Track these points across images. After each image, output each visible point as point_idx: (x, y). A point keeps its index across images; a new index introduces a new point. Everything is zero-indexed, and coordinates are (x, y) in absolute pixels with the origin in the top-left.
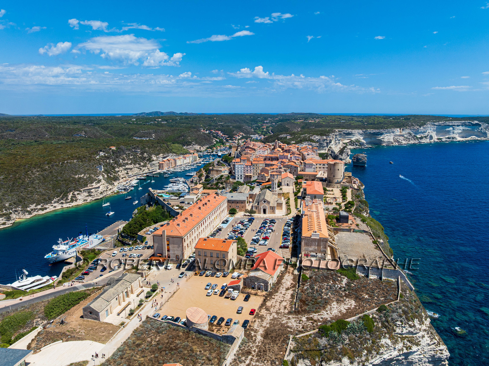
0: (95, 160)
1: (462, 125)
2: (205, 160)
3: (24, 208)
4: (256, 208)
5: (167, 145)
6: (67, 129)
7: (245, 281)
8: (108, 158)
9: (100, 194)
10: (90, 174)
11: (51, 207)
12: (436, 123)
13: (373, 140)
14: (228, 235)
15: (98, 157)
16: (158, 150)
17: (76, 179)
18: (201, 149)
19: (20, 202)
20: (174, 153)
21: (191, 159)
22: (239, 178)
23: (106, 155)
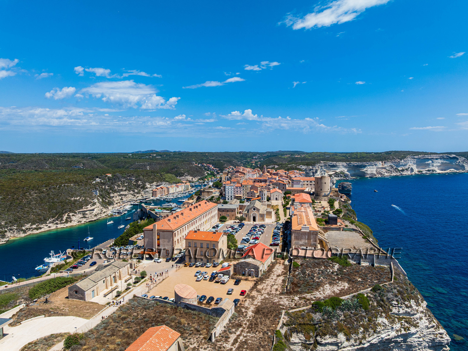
0: (91, 185)
1: (441, 159)
2: (197, 189)
3: (19, 227)
5: (161, 174)
6: (66, 161)
7: (235, 267)
8: (104, 184)
9: (95, 216)
10: (85, 197)
11: (46, 227)
12: (415, 157)
13: (357, 172)
15: (94, 182)
16: (152, 179)
17: (72, 201)
18: (193, 180)
19: (16, 221)
20: (167, 181)
21: (183, 187)
22: (230, 199)
23: (102, 181)
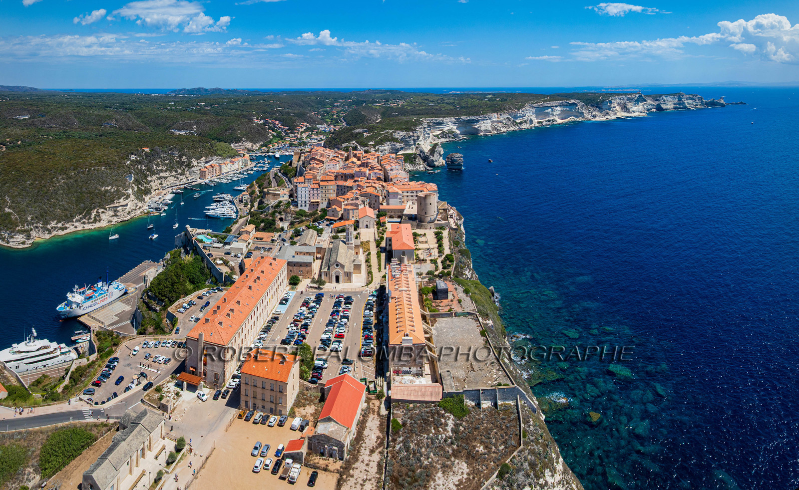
0: (125, 167)
4: (326, 274)
5: (211, 144)
7: (310, 442)
8: (140, 163)
14: (288, 328)
15: (128, 162)
16: (199, 153)
20: (219, 155)
22: (303, 205)
23: (138, 159)
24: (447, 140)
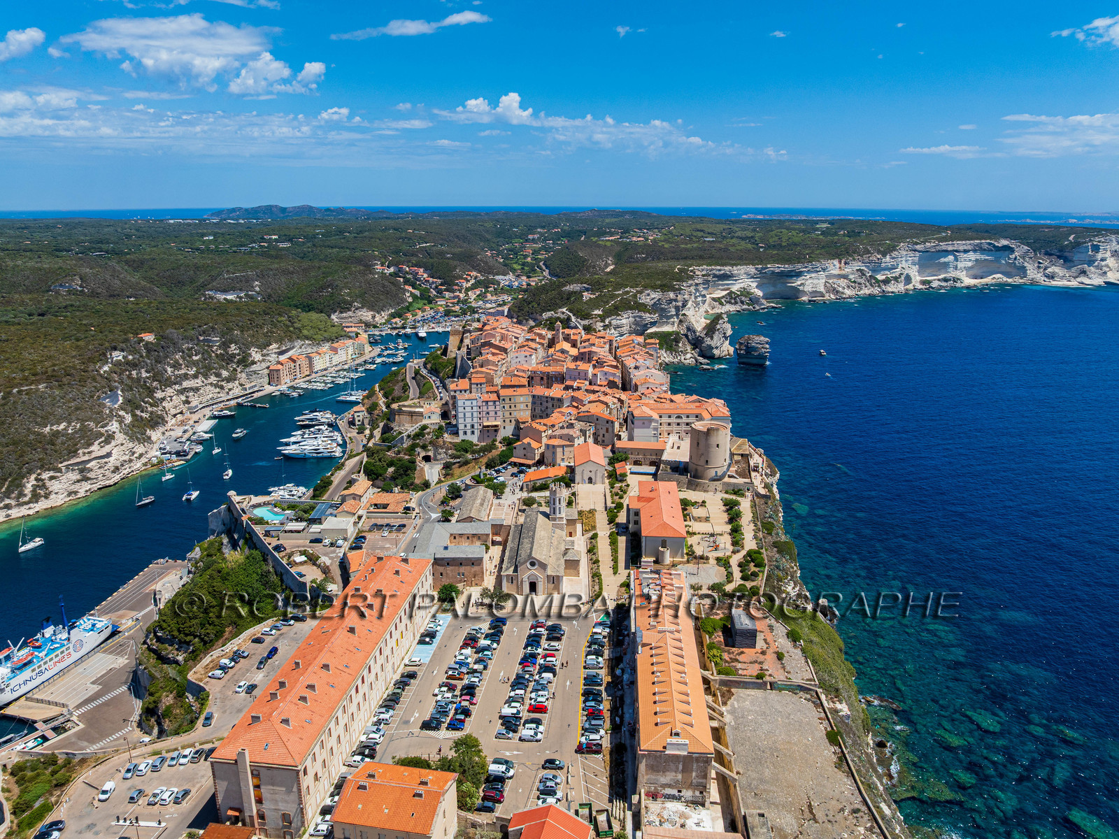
0: (99, 379)
2: (385, 353)
5: (289, 317)
8: (134, 365)
9: (114, 471)
10: (82, 421)
12: (918, 247)
13: (779, 287)
15: (106, 368)
16: (265, 335)
18: (377, 319)
20: (307, 337)
21: (350, 351)
22: (469, 432)
23: (130, 357)
24: (738, 308)
